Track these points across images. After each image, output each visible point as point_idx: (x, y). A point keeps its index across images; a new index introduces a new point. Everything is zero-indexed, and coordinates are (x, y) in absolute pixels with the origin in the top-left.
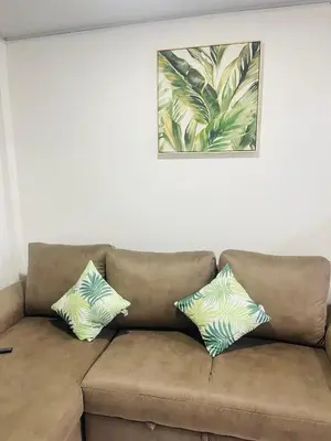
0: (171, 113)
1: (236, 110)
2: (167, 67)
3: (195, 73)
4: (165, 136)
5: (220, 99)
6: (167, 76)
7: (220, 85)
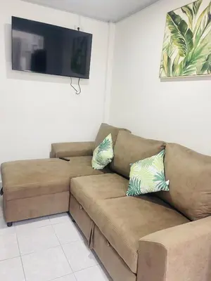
0: (168, 51)
1: (203, 44)
2: (170, 22)
3: (183, 22)
4: (163, 67)
5: (194, 38)
6: (169, 28)
7: (196, 28)
